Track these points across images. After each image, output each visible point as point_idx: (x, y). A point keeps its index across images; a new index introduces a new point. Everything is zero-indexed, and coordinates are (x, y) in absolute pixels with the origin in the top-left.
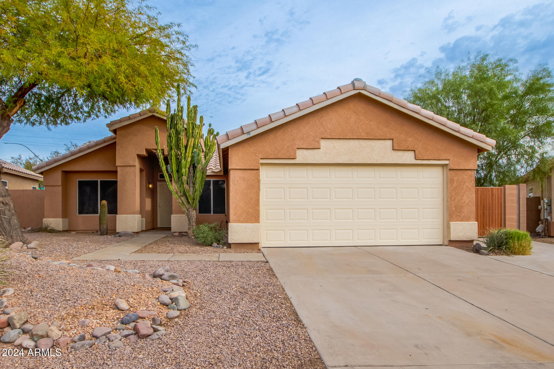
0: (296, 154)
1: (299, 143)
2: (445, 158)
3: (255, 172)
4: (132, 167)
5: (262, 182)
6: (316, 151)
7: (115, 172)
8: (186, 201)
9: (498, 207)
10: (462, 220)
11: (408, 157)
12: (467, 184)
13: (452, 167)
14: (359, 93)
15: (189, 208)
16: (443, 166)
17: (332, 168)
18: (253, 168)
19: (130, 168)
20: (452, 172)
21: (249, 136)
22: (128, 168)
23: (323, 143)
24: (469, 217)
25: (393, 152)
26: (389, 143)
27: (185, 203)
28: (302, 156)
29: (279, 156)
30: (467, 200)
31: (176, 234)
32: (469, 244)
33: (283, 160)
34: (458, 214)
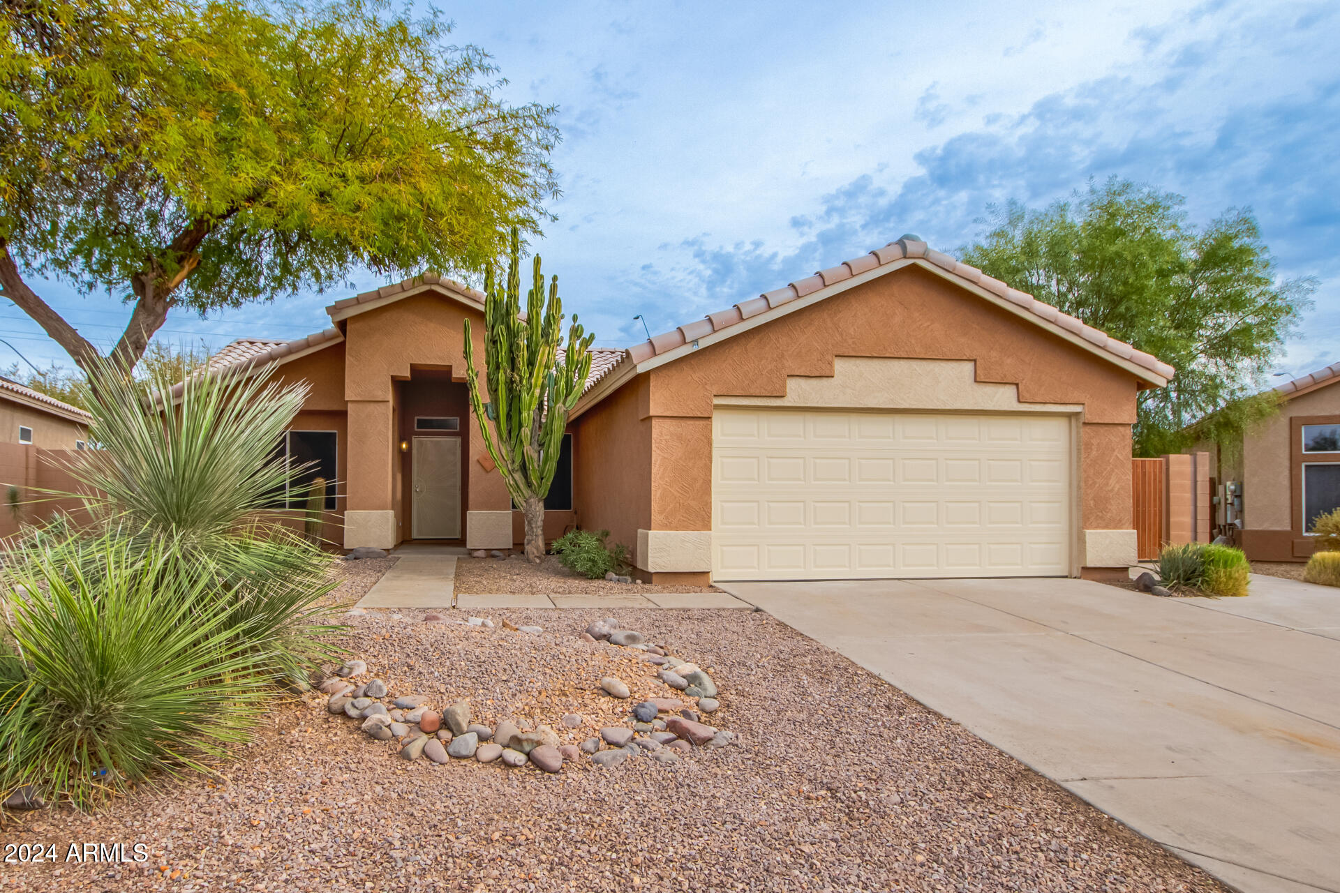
0: (785, 387)
1: (791, 365)
2: (1075, 401)
3: (702, 423)
4: (381, 404)
5: (715, 445)
6: (825, 381)
7: (341, 415)
8: (524, 480)
9: (1155, 500)
10: (1106, 527)
11: (1004, 398)
12: (1116, 453)
13: (1089, 418)
14: (914, 265)
15: (530, 497)
16: (1070, 416)
17: (854, 418)
18: (700, 415)
19: (376, 405)
20: (1087, 429)
21: (696, 348)
22: (371, 407)
23: (840, 366)
24: (1120, 521)
25: (976, 386)
26: (969, 367)
27: (522, 486)
28: (798, 391)
29: (752, 392)
30: (1117, 486)
31: (481, 554)
32: (1120, 575)
33: (760, 399)
34: (1100, 514)
